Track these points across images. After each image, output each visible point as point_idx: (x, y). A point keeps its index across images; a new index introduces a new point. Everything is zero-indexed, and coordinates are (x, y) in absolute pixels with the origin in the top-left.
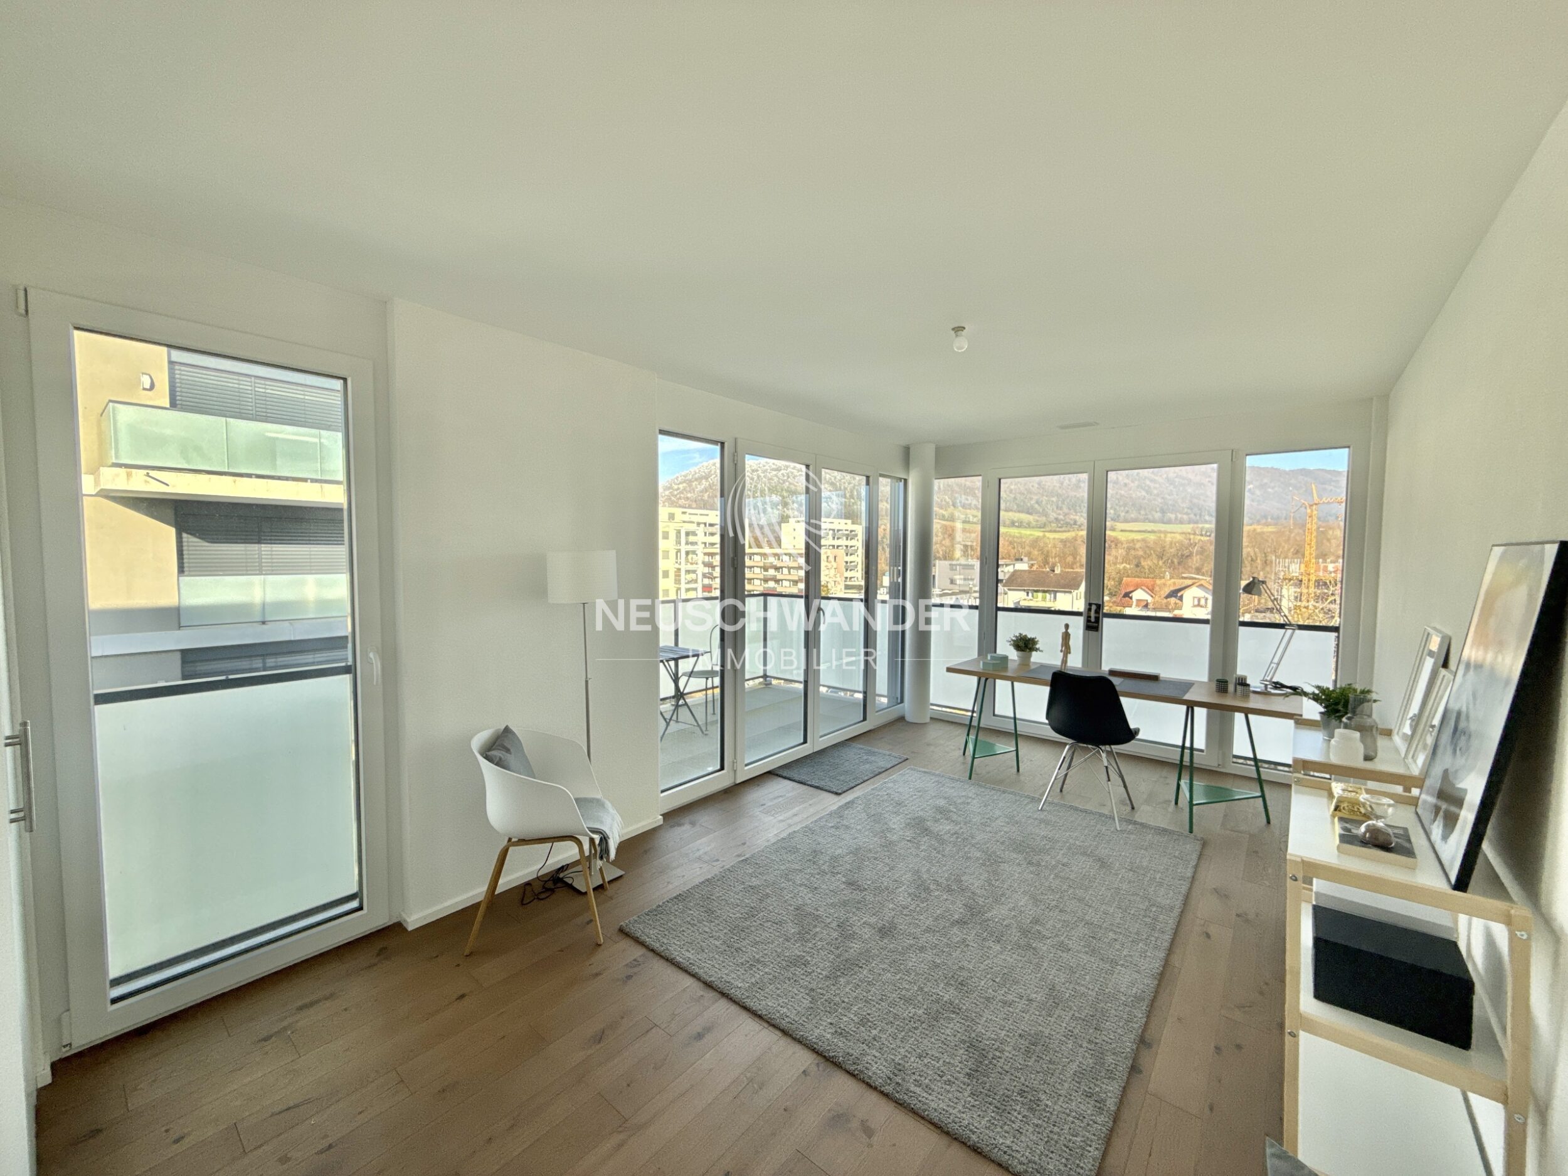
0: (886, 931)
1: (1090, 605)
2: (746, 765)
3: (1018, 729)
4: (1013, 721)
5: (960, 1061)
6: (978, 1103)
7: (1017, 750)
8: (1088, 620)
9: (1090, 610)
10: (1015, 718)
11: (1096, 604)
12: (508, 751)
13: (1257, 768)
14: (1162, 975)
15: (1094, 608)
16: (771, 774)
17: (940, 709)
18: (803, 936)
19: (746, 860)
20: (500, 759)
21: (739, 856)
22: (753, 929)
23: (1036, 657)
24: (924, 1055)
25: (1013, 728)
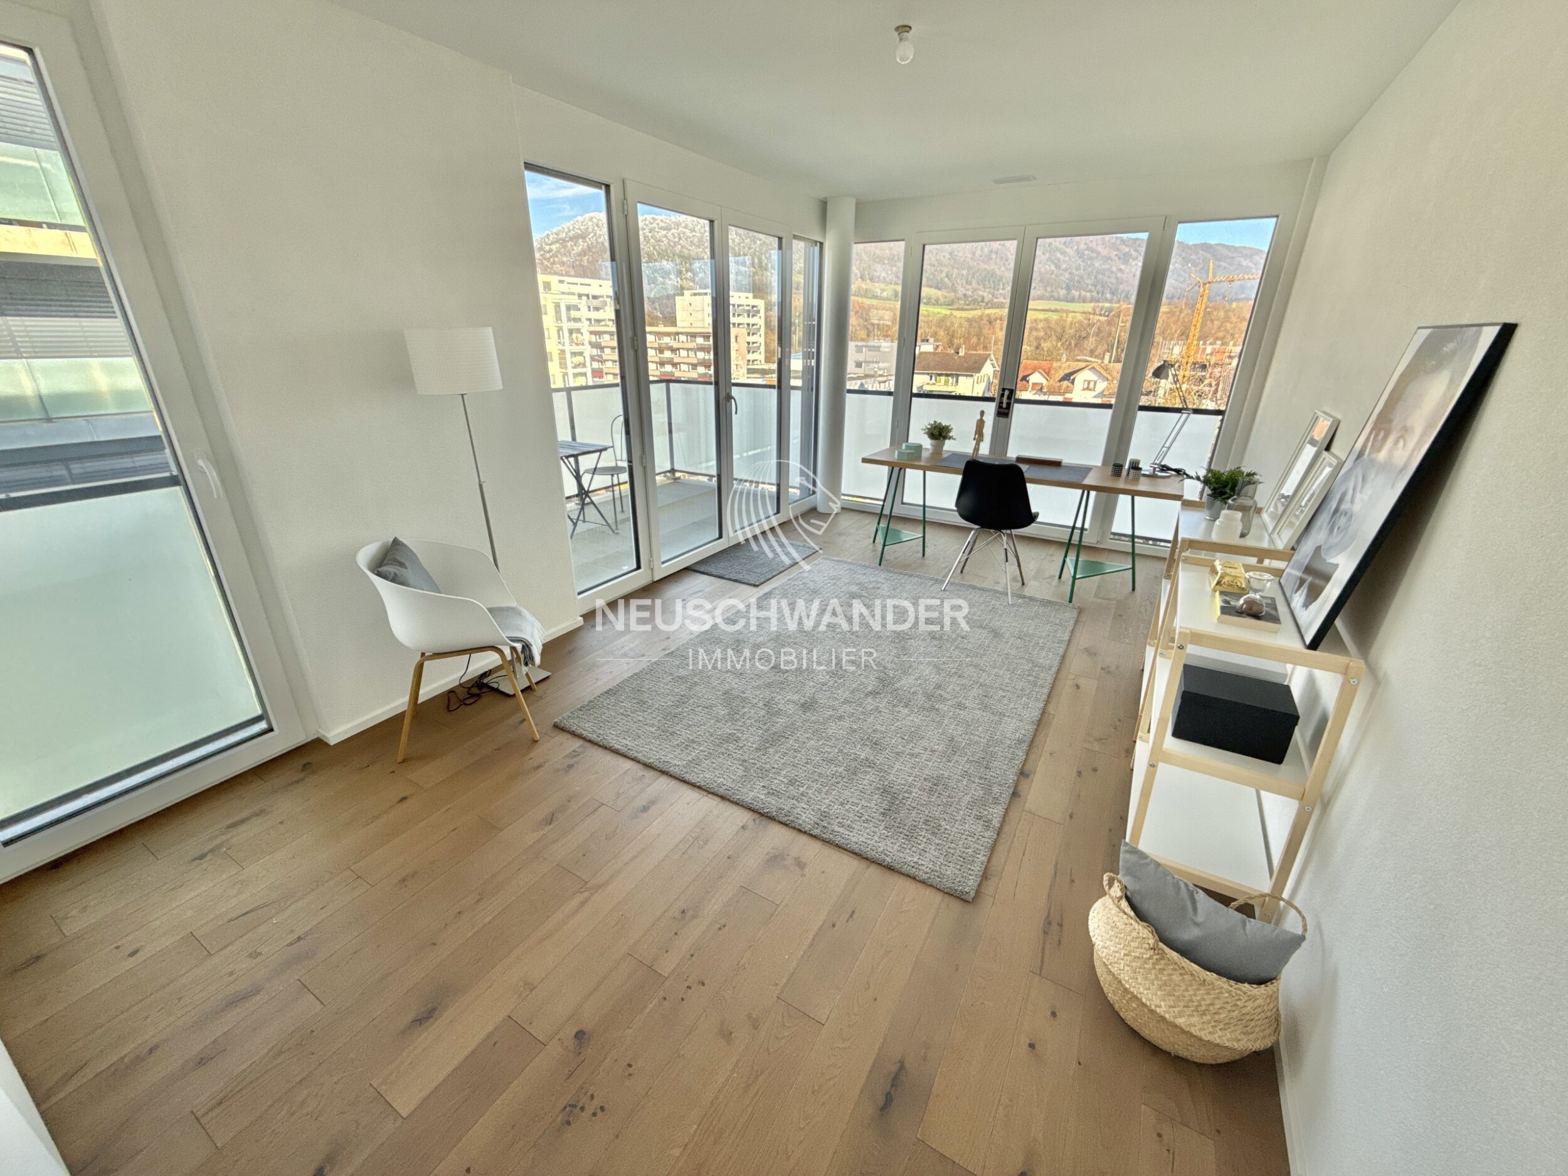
0: (808, 706)
1: (1004, 390)
2: (663, 563)
3: (926, 516)
4: (922, 508)
5: (875, 804)
6: (890, 833)
7: (924, 537)
8: (1000, 406)
9: (1002, 395)
10: (924, 506)
11: (1008, 389)
12: (402, 565)
13: (1133, 542)
14: (1040, 721)
15: (1007, 393)
16: (689, 570)
17: (850, 498)
18: (732, 717)
19: (672, 653)
20: (395, 574)
21: (664, 650)
22: (685, 714)
23: (949, 446)
24: (846, 802)
25: (922, 515)
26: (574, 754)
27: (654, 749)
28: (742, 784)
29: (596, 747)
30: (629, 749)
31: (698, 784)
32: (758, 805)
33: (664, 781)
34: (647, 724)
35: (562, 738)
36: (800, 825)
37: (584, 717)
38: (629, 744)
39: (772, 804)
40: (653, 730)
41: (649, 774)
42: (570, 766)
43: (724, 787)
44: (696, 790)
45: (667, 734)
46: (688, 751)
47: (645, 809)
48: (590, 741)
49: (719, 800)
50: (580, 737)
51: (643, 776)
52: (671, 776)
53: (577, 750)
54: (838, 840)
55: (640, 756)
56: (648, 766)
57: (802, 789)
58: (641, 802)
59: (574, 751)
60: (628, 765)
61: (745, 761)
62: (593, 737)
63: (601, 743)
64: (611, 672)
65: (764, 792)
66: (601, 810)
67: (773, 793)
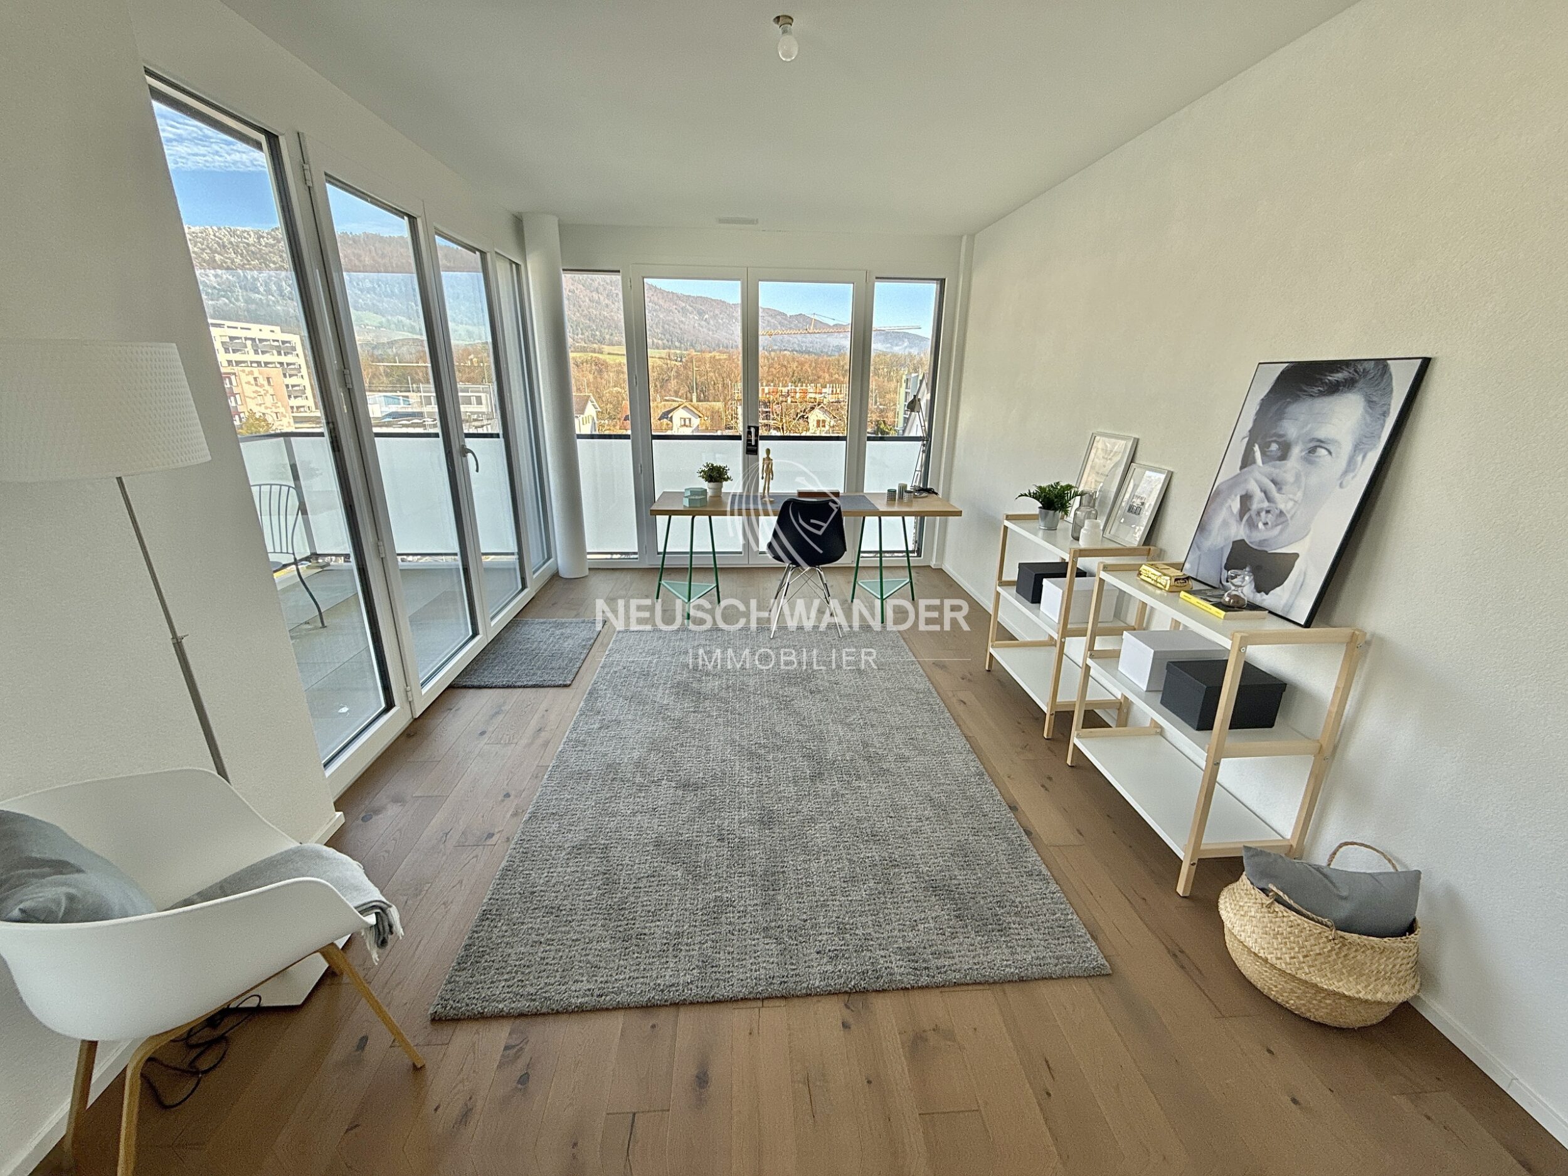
1: (749, 427)
2: (423, 685)
4: (712, 555)
7: (717, 586)
8: (748, 443)
9: (749, 433)
10: (714, 553)
11: (754, 427)
14: (972, 748)
15: (753, 430)
26: (512, 1052)
27: (636, 975)
28: (792, 964)
29: (540, 1019)
30: (600, 996)
31: (741, 995)
32: (837, 983)
33: (686, 1017)
34: (591, 942)
35: (463, 1037)
36: (901, 981)
37: (477, 977)
38: (591, 986)
39: (848, 970)
40: (606, 945)
41: (663, 1017)
42: (524, 1079)
43: (776, 981)
44: (741, 1005)
45: (634, 941)
46: (683, 953)
47: (702, 1080)
48: (521, 1015)
49: (783, 1003)
50: (499, 1016)
51: (653, 1026)
52: (692, 1003)
53: (512, 1042)
54: (953, 976)
55: (622, 998)
56: (649, 1007)
57: (859, 932)
58: (685, 1072)
59: (507, 1048)
60: (617, 1022)
61: (766, 929)
62: (523, 1005)
63: (544, 1010)
64: (461, 882)
65: (825, 960)
66: (639, 1122)
67: (837, 956)
